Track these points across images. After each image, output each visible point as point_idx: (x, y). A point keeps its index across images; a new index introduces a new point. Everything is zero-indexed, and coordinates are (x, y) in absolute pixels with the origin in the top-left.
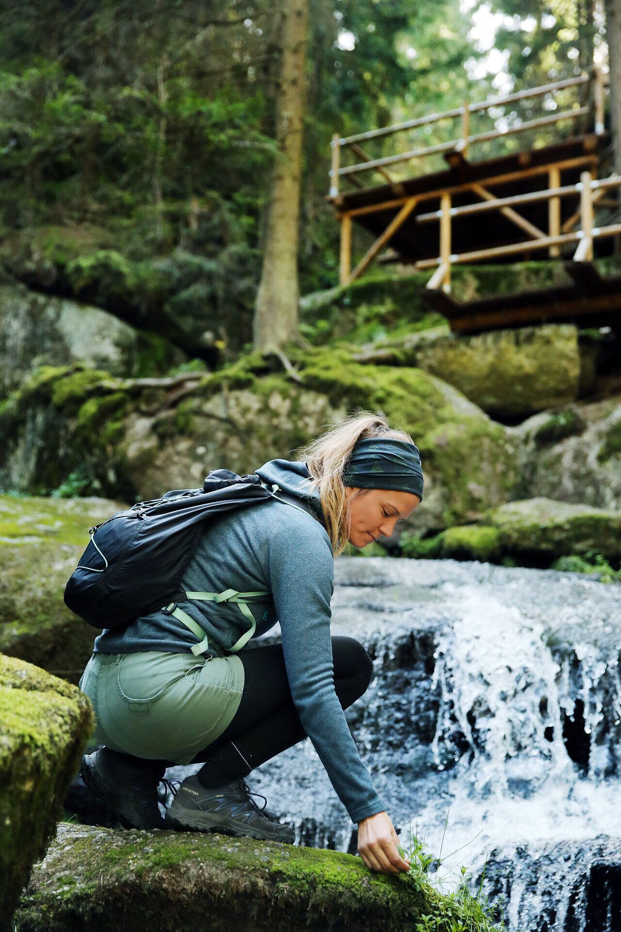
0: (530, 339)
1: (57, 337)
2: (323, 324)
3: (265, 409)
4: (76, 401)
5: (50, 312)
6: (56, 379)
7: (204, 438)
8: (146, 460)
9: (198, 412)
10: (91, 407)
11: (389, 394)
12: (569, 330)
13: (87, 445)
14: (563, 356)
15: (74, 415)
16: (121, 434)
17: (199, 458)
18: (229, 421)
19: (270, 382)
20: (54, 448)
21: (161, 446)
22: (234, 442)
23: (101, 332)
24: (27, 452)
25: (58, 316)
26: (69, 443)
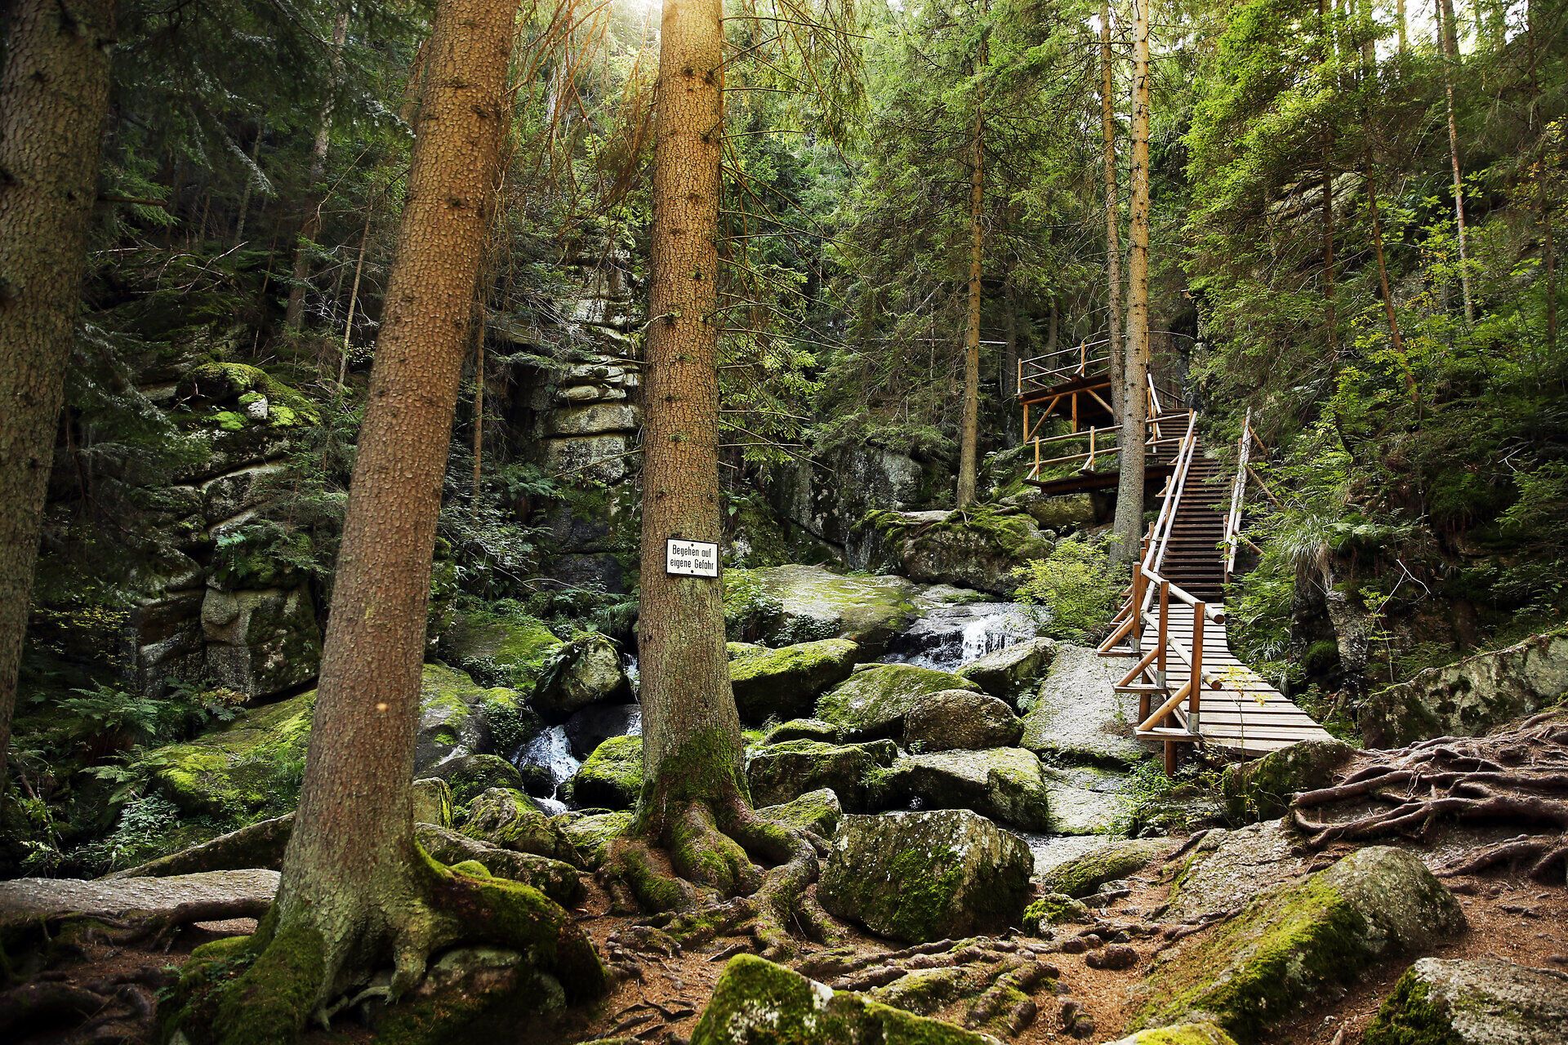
0: (1071, 499)
1: (882, 472)
2: (1009, 470)
3: (955, 539)
4: (885, 529)
5: (877, 458)
6: (876, 516)
7: (933, 550)
8: (911, 558)
9: (930, 539)
10: (890, 532)
11: (1003, 532)
12: (1085, 495)
13: (890, 550)
14: (1084, 506)
15: (884, 534)
16: (902, 546)
17: (931, 559)
18: (942, 543)
19: (959, 526)
20: (877, 549)
21: (917, 554)
22: (944, 552)
23: (903, 468)
24: (866, 548)
25: (881, 460)
26: (883, 547)
